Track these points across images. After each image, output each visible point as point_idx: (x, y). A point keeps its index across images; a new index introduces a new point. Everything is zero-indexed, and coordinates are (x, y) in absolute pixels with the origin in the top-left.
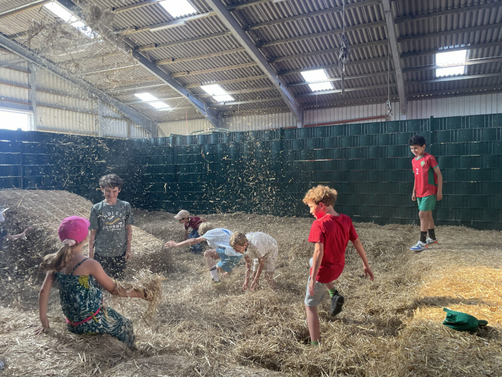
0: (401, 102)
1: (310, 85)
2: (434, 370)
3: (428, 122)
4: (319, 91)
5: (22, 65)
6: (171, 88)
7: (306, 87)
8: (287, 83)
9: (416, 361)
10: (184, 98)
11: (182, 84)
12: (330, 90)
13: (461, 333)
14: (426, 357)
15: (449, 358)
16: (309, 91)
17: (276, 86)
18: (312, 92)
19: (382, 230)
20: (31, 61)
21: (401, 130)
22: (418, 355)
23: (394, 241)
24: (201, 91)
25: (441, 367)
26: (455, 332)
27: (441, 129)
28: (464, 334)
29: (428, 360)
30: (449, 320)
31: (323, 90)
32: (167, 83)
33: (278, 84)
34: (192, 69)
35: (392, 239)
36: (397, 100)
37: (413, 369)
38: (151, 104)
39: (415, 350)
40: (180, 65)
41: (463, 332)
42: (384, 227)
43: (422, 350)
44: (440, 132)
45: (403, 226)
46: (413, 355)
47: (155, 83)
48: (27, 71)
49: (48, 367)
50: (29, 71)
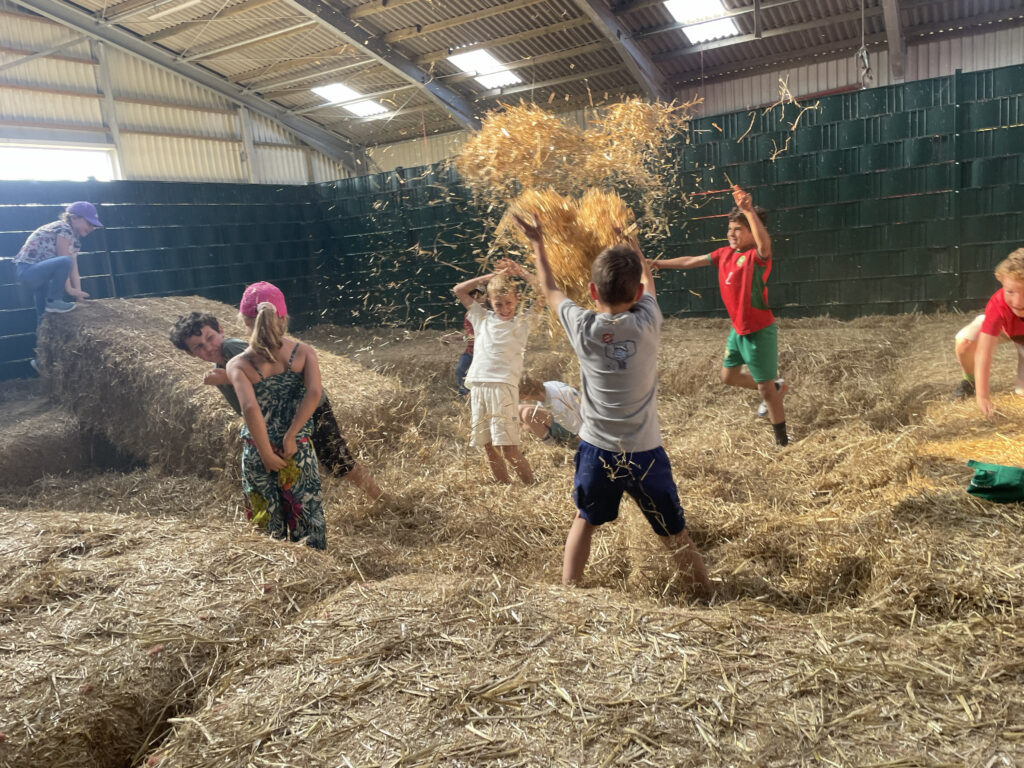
0: (892, 51)
1: (685, 31)
2: (943, 576)
3: (950, 84)
4: (707, 42)
5: (79, 47)
6: (386, 68)
7: (677, 35)
8: (634, 31)
9: (906, 561)
10: (416, 88)
11: (409, 58)
12: (732, 36)
13: (1004, 507)
14: (929, 553)
15: (977, 554)
16: (684, 43)
17: (611, 39)
18: (691, 46)
19: (847, 330)
20: (96, 37)
21: (890, 109)
22: (911, 551)
23: (872, 349)
24: (451, 69)
25: (959, 570)
26: (991, 506)
27: (980, 97)
28: (1011, 509)
29: (932, 558)
30: (979, 483)
31: (715, 40)
32: (376, 58)
33: (615, 33)
34: (427, 19)
35: (868, 345)
36: (883, 46)
37: (900, 575)
38: (349, 108)
39: (906, 541)
40: (400, 13)
41: (1010, 505)
42: (852, 323)
43: (921, 541)
44: (977, 103)
45: (893, 317)
46: (903, 551)
47: (351, 60)
48: (90, 58)
49: (201, 606)
50: (94, 60)
